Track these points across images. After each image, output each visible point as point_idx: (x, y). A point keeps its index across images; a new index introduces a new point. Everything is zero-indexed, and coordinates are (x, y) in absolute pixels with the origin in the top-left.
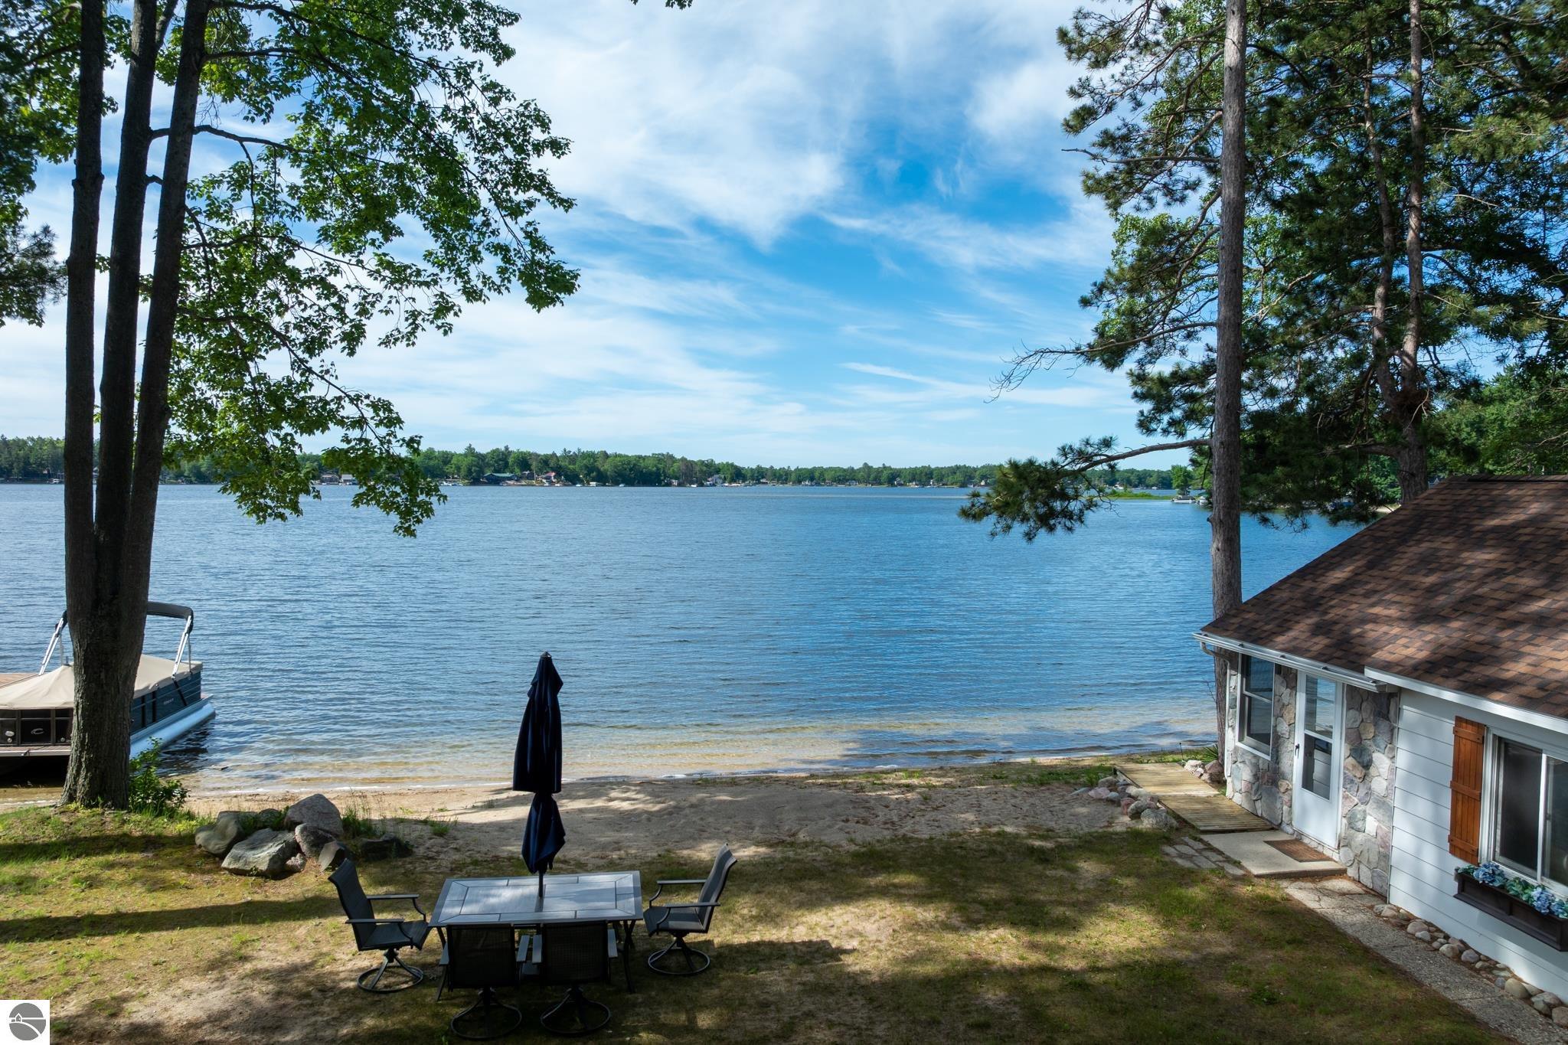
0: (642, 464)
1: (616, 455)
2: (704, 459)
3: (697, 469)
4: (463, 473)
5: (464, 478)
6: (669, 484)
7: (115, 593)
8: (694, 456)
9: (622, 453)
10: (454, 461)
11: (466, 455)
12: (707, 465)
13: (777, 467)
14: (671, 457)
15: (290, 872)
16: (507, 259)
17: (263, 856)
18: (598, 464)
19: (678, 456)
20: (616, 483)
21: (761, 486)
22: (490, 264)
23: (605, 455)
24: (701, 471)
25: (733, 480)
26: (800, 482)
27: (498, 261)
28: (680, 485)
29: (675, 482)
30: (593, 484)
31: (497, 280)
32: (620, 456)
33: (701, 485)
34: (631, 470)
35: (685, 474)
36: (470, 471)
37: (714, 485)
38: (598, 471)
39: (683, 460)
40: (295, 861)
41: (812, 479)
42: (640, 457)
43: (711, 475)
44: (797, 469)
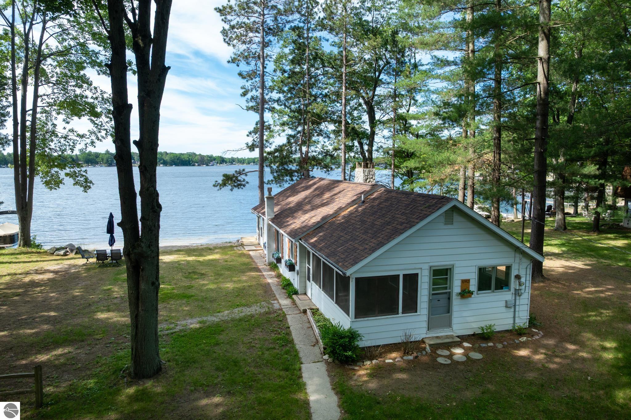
0: (182, 157)
1: (171, 153)
2: (209, 154)
3: (206, 159)
4: (105, 161)
5: (105, 163)
6: (194, 165)
7: (26, 206)
8: (204, 153)
9: (174, 152)
10: (100, 156)
11: (105, 154)
12: (210, 157)
13: (240, 157)
14: (195, 154)
15: (67, 255)
16: (107, 132)
17: (62, 252)
18: (164, 157)
19: (198, 153)
20: (171, 165)
21: (233, 165)
22: (103, 133)
23: (166, 153)
24: (207, 160)
25: (221, 163)
26: (249, 163)
27: (105, 132)
28: (198, 165)
29: (197, 164)
30: (161, 165)
31: (105, 136)
32: (173, 153)
33: (207, 165)
34: (177, 159)
35: (200, 161)
36: (108, 161)
37: (213, 165)
38: (164, 160)
39: (200, 155)
40: (68, 253)
41: (254, 162)
42: (181, 154)
43: (211, 161)
44: (248, 158)
